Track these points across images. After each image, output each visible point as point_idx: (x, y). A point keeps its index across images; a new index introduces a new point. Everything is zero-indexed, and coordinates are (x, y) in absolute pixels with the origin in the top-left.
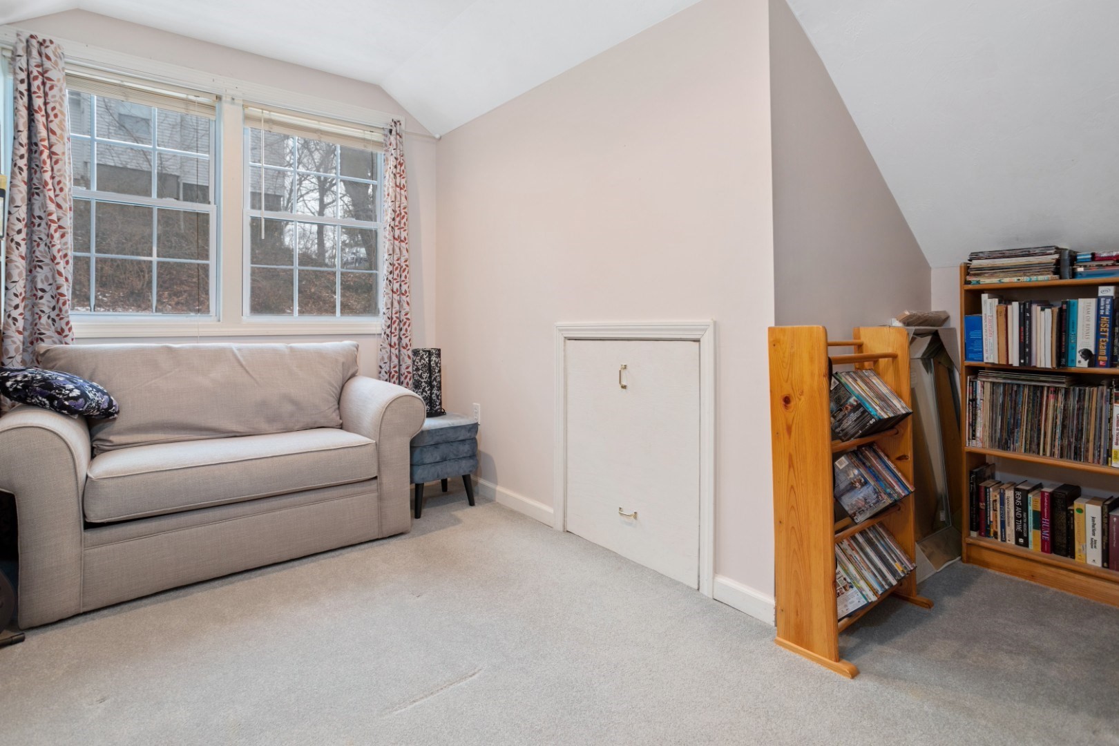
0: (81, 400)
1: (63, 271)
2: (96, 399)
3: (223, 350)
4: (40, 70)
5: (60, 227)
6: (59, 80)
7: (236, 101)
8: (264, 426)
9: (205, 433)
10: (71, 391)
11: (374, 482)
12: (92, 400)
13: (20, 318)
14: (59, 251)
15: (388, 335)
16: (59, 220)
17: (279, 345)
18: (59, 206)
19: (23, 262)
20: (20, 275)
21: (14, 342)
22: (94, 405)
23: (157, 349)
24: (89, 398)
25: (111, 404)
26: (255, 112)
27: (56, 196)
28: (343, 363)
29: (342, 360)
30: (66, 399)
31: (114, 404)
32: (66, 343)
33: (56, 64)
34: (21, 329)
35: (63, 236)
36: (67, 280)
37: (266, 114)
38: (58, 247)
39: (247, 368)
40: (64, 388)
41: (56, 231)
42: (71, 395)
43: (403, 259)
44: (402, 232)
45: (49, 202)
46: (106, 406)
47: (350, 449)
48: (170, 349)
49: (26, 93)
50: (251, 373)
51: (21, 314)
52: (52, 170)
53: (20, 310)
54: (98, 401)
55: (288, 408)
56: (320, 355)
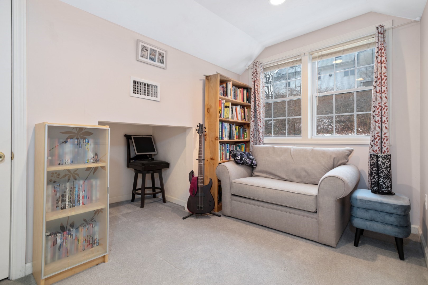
0: (239, 160)
1: (259, 124)
2: (246, 160)
3: (288, 149)
4: (256, 70)
5: (259, 112)
6: (259, 71)
7: (305, 54)
8: (294, 179)
9: (276, 177)
10: (238, 157)
11: (315, 214)
12: (244, 161)
13: (252, 138)
14: (259, 119)
15: (372, 146)
16: (259, 110)
17: (309, 148)
18: (259, 106)
19: (253, 123)
20: (252, 126)
21: (251, 144)
22: (245, 162)
23: (271, 147)
24: (243, 160)
25: (252, 162)
26: (316, 55)
27: (258, 103)
28: (334, 158)
29: (334, 156)
30: (236, 160)
31: (253, 163)
32: (260, 145)
33: (258, 67)
34: (252, 141)
35: (260, 114)
36: (261, 127)
37: (320, 54)
38: (259, 117)
39: (292, 156)
40: (237, 156)
41: (258, 113)
42: (238, 159)
43: (383, 103)
44: (382, 88)
45: (257, 105)
46: (250, 163)
47: (303, 195)
48: (274, 148)
49: (253, 78)
50: (293, 158)
51: (252, 137)
52: (258, 97)
53: (252, 135)
54: (247, 161)
55: (303, 174)
56: (324, 153)
